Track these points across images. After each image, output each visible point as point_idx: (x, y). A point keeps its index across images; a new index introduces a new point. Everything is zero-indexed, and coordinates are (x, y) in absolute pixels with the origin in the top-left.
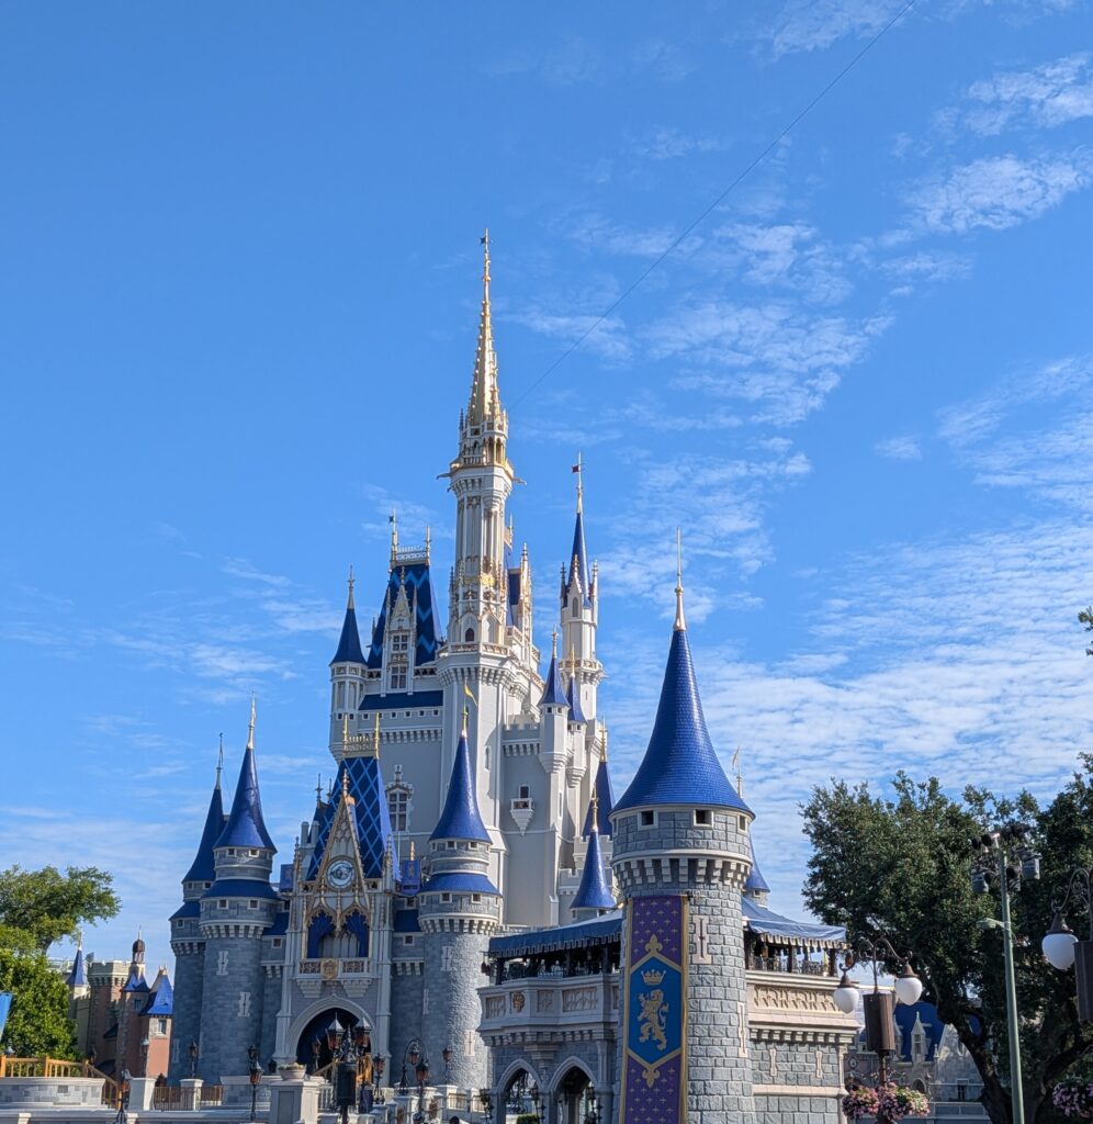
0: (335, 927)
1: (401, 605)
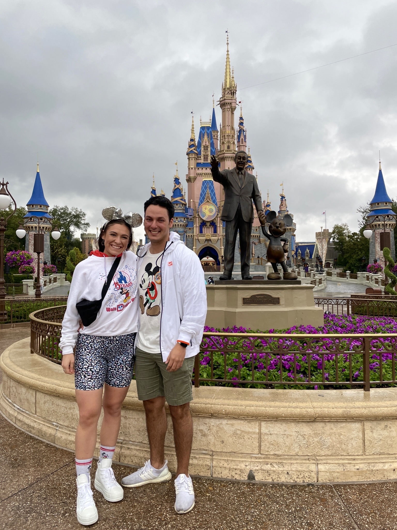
1: (206, 138)
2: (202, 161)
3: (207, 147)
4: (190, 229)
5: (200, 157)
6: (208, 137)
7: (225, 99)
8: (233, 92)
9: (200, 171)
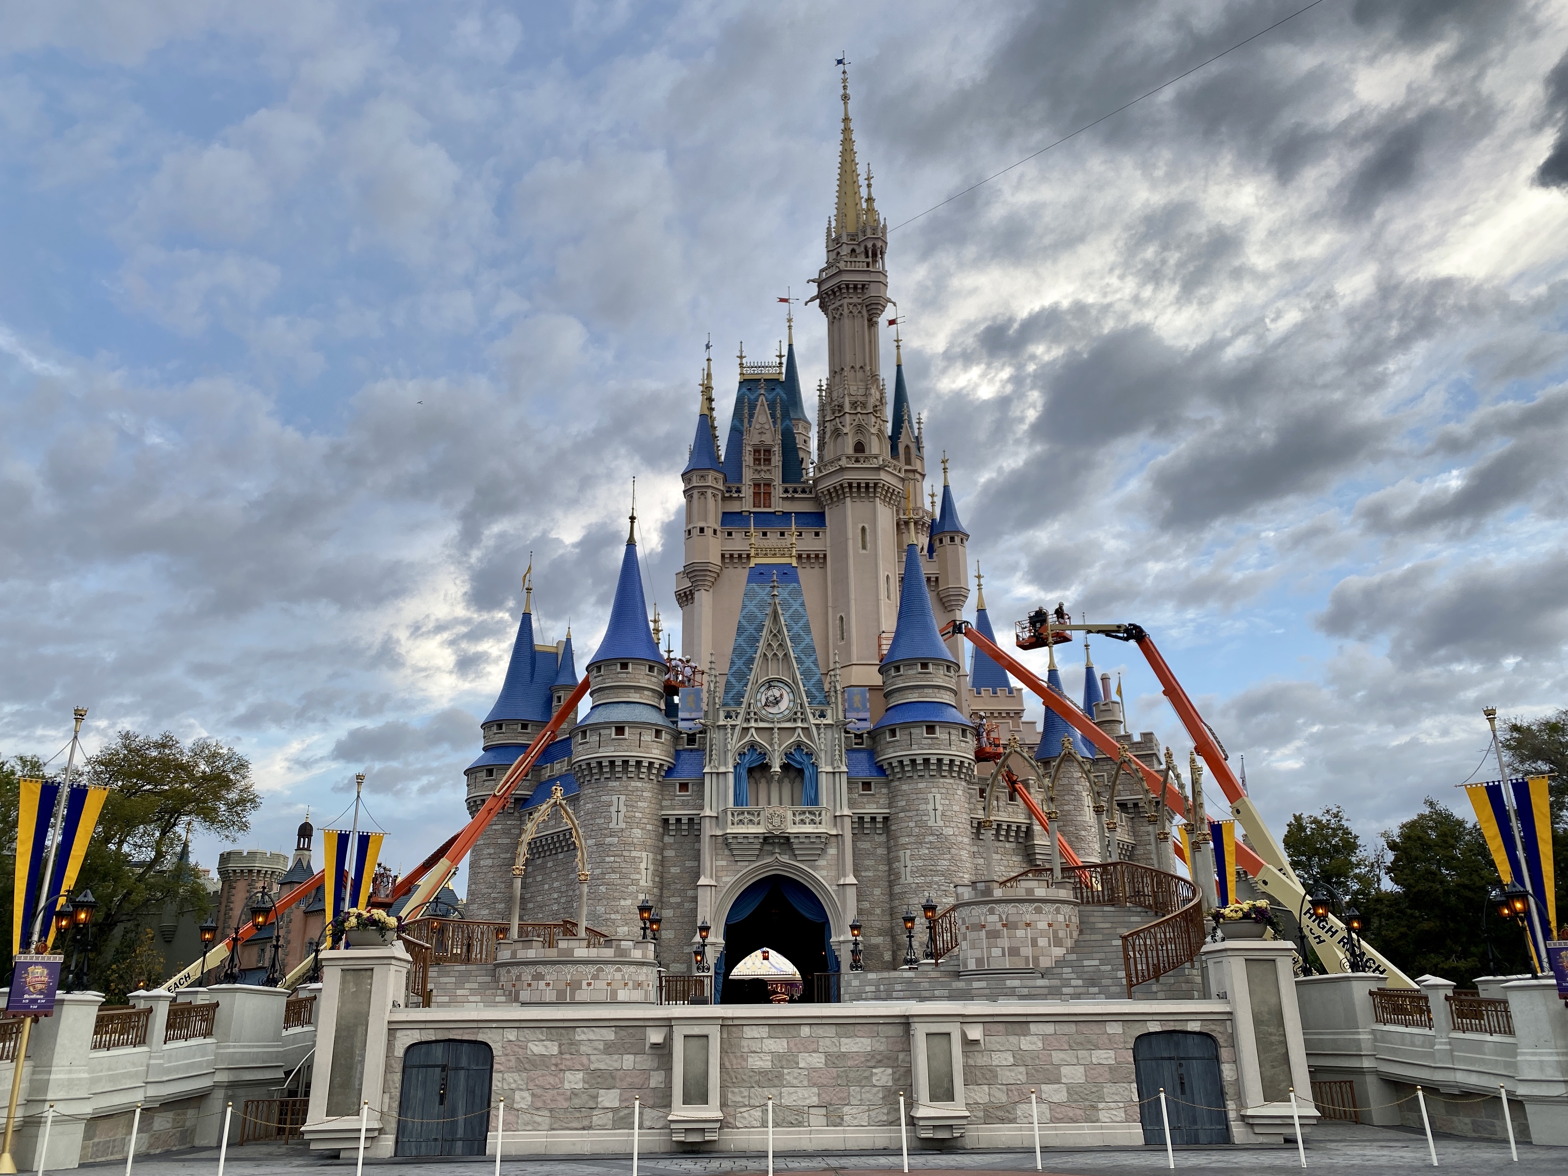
0: (770, 767)
1: (762, 416)
2: (747, 505)
3: (768, 451)
4: (684, 787)
5: (739, 491)
6: (773, 416)
7: (840, 272)
8: (874, 245)
9: (738, 544)
